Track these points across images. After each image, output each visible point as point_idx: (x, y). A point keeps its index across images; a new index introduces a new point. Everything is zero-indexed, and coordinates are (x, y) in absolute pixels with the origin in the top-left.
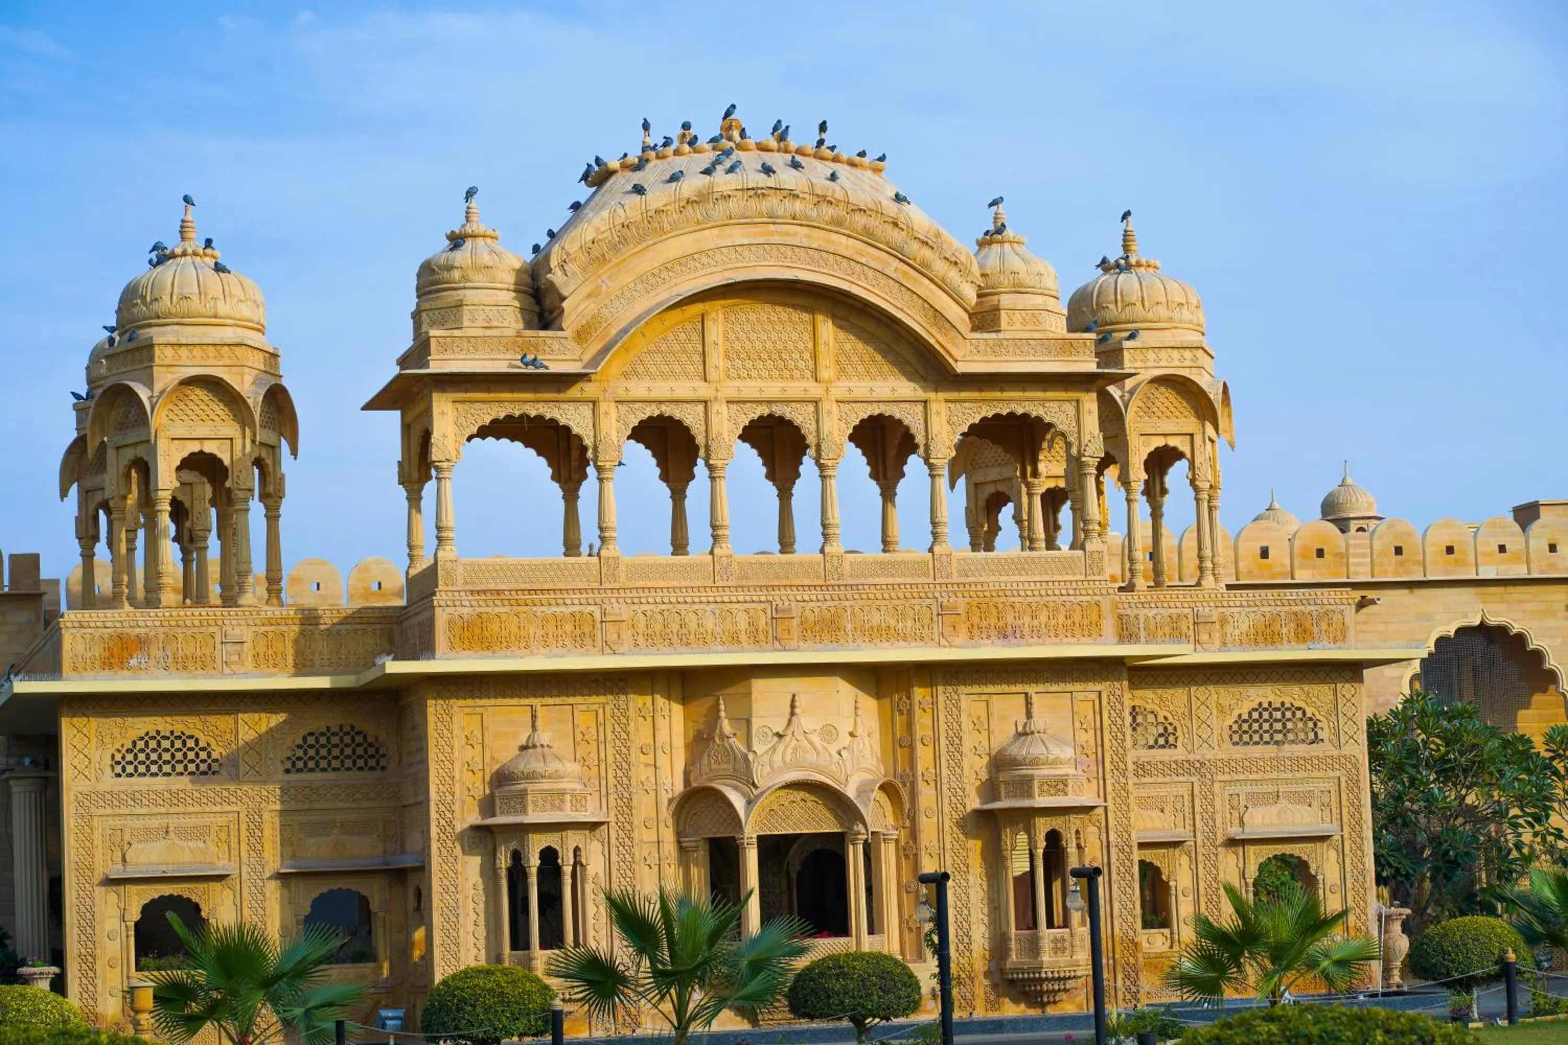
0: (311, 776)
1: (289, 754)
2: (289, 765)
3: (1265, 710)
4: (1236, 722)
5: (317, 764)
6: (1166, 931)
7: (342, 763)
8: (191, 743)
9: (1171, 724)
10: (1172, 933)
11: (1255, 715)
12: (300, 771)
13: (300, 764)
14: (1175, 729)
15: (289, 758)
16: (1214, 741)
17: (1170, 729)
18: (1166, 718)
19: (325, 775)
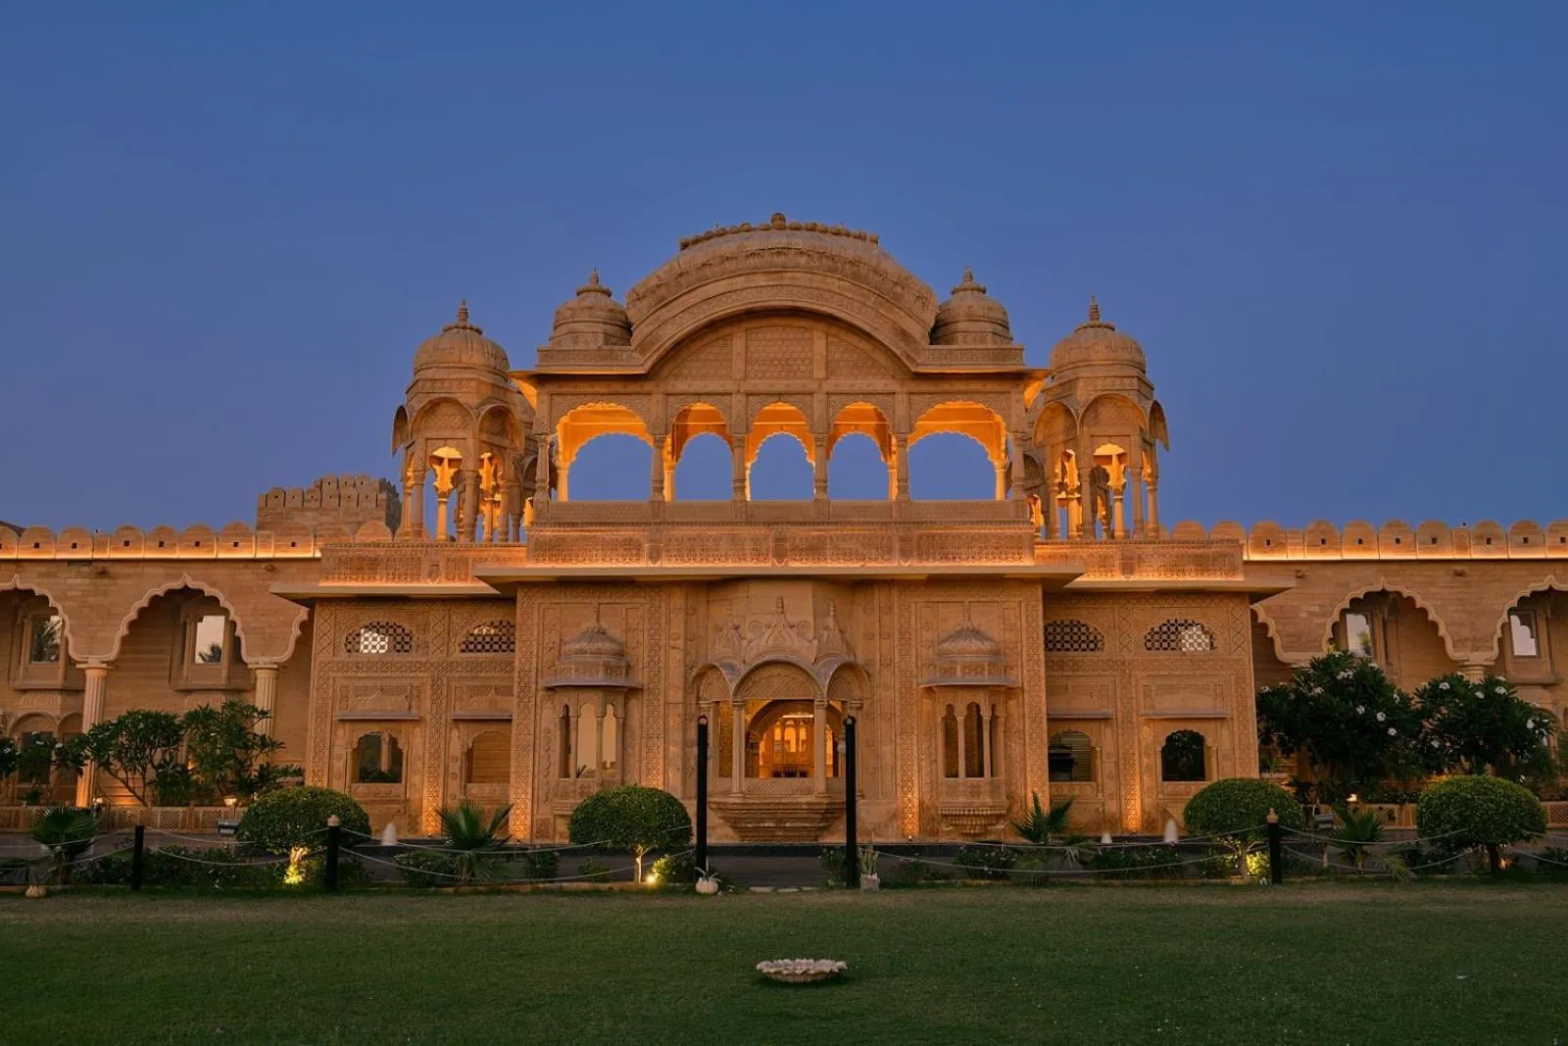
0: (479, 654)
1: (465, 640)
2: (463, 647)
3: (1173, 625)
4: (1149, 633)
5: (483, 647)
6: (1093, 783)
7: (500, 647)
8: (399, 631)
9: (1099, 633)
10: (1098, 785)
11: (1165, 629)
12: (471, 651)
13: (472, 647)
14: (1103, 637)
15: (464, 643)
16: (1132, 647)
17: (1099, 638)
18: (1096, 629)
19: (487, 654)
